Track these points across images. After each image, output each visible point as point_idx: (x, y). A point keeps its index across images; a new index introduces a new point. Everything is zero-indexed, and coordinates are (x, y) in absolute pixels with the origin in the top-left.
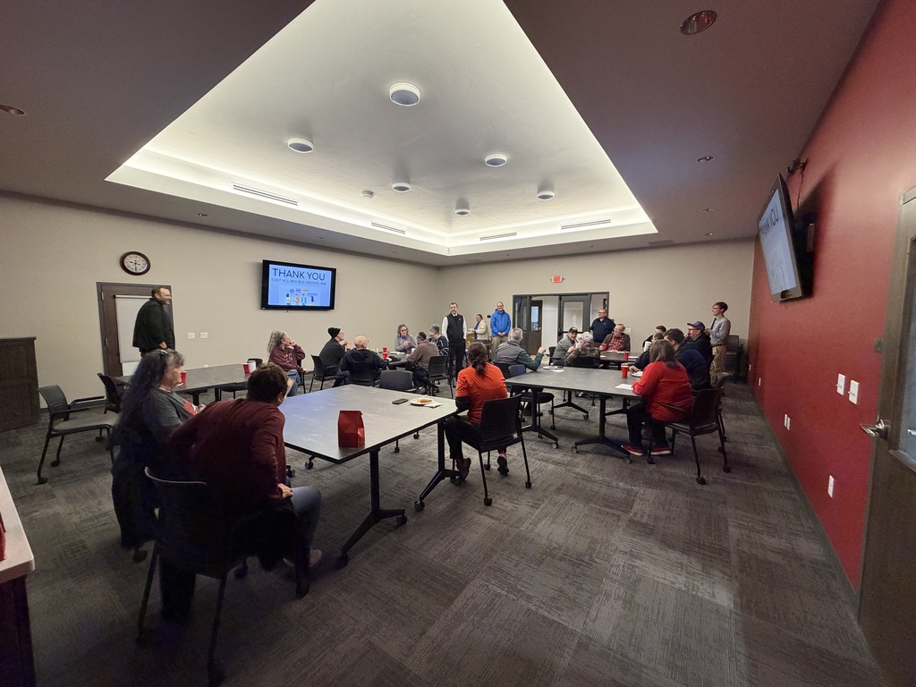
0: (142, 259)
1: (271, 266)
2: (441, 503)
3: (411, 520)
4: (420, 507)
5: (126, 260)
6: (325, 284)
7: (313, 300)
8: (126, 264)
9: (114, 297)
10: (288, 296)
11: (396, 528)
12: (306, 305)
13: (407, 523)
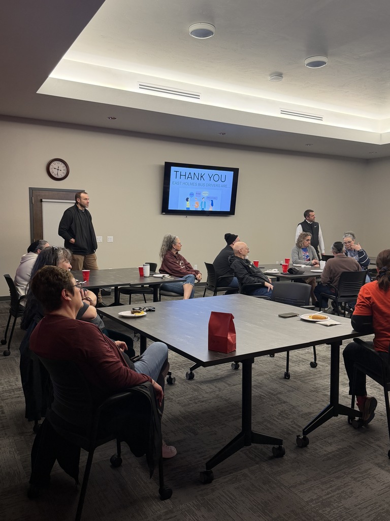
0: (63, 165)
1: (173, 169)
2: (331, 444)
3: (289, 455)
4: (303, 443)
5: (51, 167)
6: (225, 186)
7: (212, 205)
8: (51, 170)
9: (41, 201)
10: (187, 200)
11: (271, 458)
12: (206, 210)
13: (285, 457)
